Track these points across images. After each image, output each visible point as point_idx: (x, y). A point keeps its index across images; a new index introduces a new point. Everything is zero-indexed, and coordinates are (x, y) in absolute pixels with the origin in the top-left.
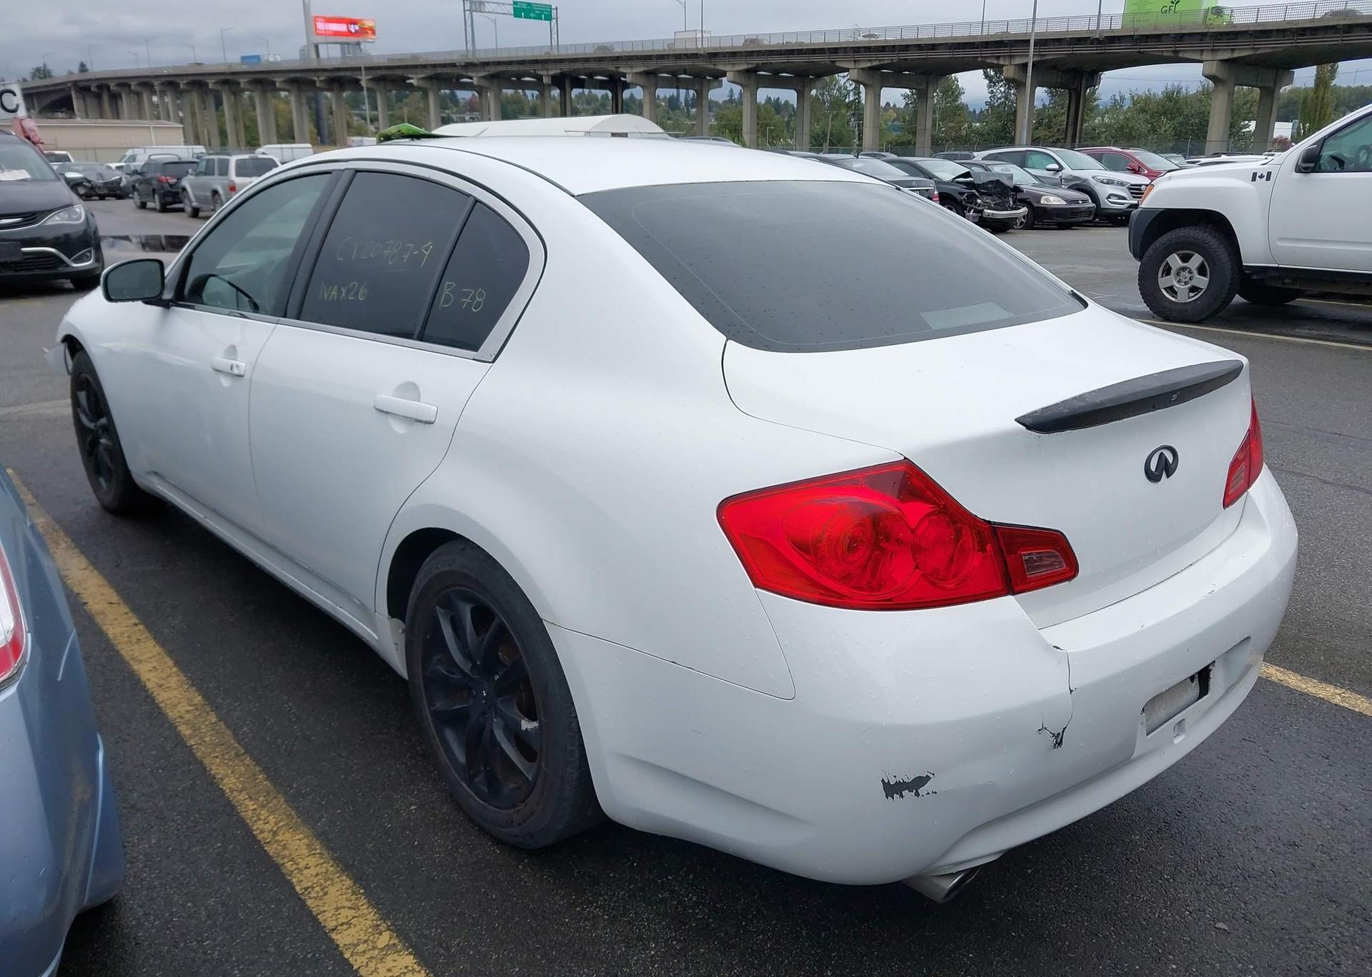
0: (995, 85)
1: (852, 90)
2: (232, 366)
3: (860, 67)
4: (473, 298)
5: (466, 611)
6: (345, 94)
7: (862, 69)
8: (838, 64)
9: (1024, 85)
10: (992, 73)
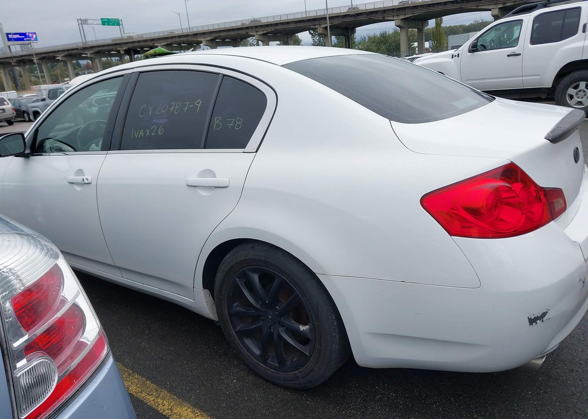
0: (314, 37)
1: (256, 44)
2: (83, 179)
3: (259, 34)
4: (235, 123)
5: (256, 278)
6: (27, 66)
7: (260, 35)
8: (249, 34)
9: (327, 35)
10: (312, 32)
